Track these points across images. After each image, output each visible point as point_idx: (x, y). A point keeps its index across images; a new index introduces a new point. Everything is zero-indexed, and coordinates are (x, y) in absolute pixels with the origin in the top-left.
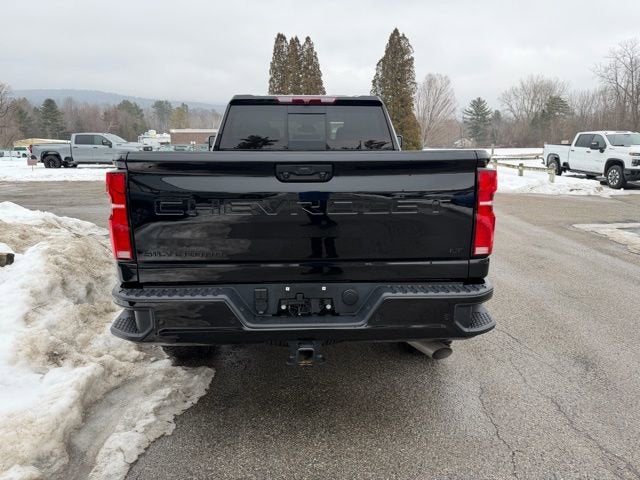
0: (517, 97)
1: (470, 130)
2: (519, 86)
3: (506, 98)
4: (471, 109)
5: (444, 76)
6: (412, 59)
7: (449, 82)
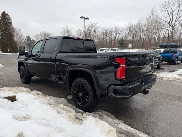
0: (40, 36)
1: (27, 45)
2: (40, 33)
3: (36, 36)
4: (26, 39)
5: (18, 28)
6: (11, 22)
7: (21, 30)
